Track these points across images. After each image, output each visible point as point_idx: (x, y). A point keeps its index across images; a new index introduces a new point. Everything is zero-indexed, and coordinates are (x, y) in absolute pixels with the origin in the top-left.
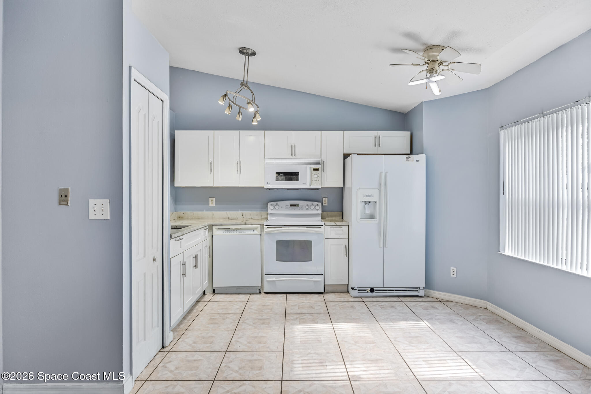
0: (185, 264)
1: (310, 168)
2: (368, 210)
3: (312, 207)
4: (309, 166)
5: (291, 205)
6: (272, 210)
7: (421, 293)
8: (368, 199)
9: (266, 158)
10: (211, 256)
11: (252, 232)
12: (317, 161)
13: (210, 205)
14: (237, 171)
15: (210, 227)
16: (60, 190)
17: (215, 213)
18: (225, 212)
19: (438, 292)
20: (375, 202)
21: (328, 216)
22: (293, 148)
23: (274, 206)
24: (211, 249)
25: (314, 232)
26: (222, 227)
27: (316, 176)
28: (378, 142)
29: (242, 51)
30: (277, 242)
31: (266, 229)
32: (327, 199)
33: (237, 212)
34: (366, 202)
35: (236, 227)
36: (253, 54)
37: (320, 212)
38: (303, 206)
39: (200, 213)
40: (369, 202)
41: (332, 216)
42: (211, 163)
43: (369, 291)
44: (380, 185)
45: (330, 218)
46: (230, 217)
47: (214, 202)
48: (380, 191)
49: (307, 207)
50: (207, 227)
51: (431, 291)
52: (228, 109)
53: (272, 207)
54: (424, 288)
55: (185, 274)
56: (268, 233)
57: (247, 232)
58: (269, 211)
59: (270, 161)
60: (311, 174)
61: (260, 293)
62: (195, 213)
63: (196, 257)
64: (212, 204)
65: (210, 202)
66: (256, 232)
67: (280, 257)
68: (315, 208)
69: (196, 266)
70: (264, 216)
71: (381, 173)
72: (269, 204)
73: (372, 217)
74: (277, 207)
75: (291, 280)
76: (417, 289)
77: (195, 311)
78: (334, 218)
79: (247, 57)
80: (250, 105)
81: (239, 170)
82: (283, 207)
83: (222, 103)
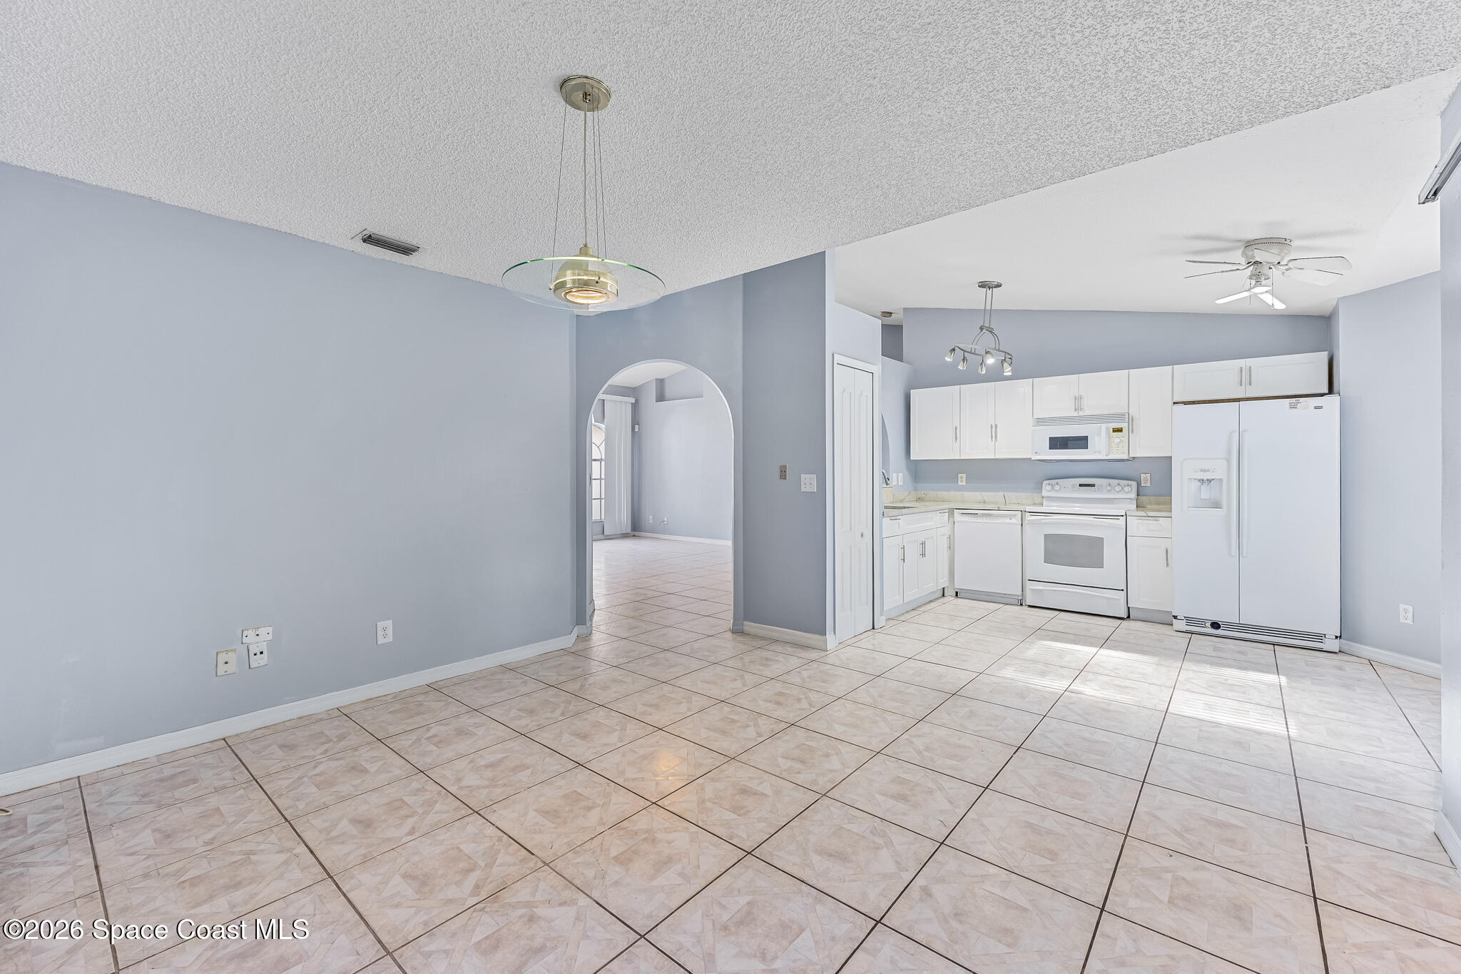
0: (904, 548)
1: (1107, 429)
2: (1205, 493)
3: (1117, 488)
4: (1104, 426)
5: (1080, 485)
6: (1049, 491)
7: (1332, 645)
8: (1205, 476)
9: (1036, 416)
10: (951, 547)
11: (1008, 521)
12: (1120, 417)
13: (960, 483)
14: (992, 437)
15: (951, 512)
16: (781, 467)
17: (967, 494)
18: (980, 493)
19: (1371, 649)
20: (1221, 480)
21: (1150, 503)
22: (1078, 399)
23: (1053, 486)
24: (951, 539)
25: (1106, 524)
26: (965, 511)
27: (1117, 440)
28: (1246, 377)
29: (983, 285)
30: (1046, 536)
31: (1028, 517)
32: (1148, 475)
33: (998, 493)
34: (1202, 481)
35: (986, 512)
36: (999, 286)
37: (1133, 495)
38: (1101, 486)
39: (945, 494)
40: (1209, 481)
41: (1158, 504)
42: (956, 428)
43: (1208, 625)
44: (1229, 452)
45: (1154, 507)
46: (986, 500)
47: (964, 479)
48: (1229, 461)
49: (1108, 488)
50: (947, 511)
51: (1358, 645)
52: (962, 363)
53: (1049, 488)
54: (1337, 637)
55: (904, 560)
56: (1031, 522)
57: (1001, 520)
58: (1045, 493)
59: (1040, 421)
60: (1109, 438)
61: (1021, 605)
62: (940, 493)
63: (923, 544)
64: (962, 482)
65: (959, 480)
66: (1013, 521)
67: (1050, 558)
68: (1123, 489)
69: (923, 555)
70: (1039, 500)
71: (1232, 432)
72: (1045, 482)
73: (1217, 505)
74: (1057, 487)
75: (1055, 590)
76: (1320, 637)
77: (922, 609)
78: (1161, 506)
79: (989, 292)
80: (988, 355)
81: (994, 437)
82: (1068, 488)
83: (949, 360)
